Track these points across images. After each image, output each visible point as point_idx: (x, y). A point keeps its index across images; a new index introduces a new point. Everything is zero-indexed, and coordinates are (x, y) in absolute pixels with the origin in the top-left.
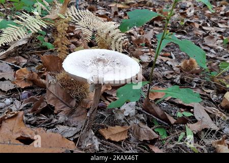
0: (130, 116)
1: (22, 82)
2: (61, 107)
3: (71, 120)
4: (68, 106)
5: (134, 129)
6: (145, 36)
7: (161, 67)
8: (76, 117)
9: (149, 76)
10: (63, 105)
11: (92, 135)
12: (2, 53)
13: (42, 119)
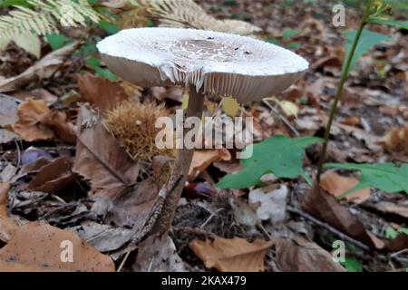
0: (274, 221)
1: (31, 130)
2: (103, 181)
3: (121, 212)
4: (121, 180)
5: (283, 250)
6: (308, 89)
7: (341, 141)
8: (137, 204)
9: (315, 153)
10: (109, 177)
11: (169, 251)
12: (8, 81)
13: (53, 204)
